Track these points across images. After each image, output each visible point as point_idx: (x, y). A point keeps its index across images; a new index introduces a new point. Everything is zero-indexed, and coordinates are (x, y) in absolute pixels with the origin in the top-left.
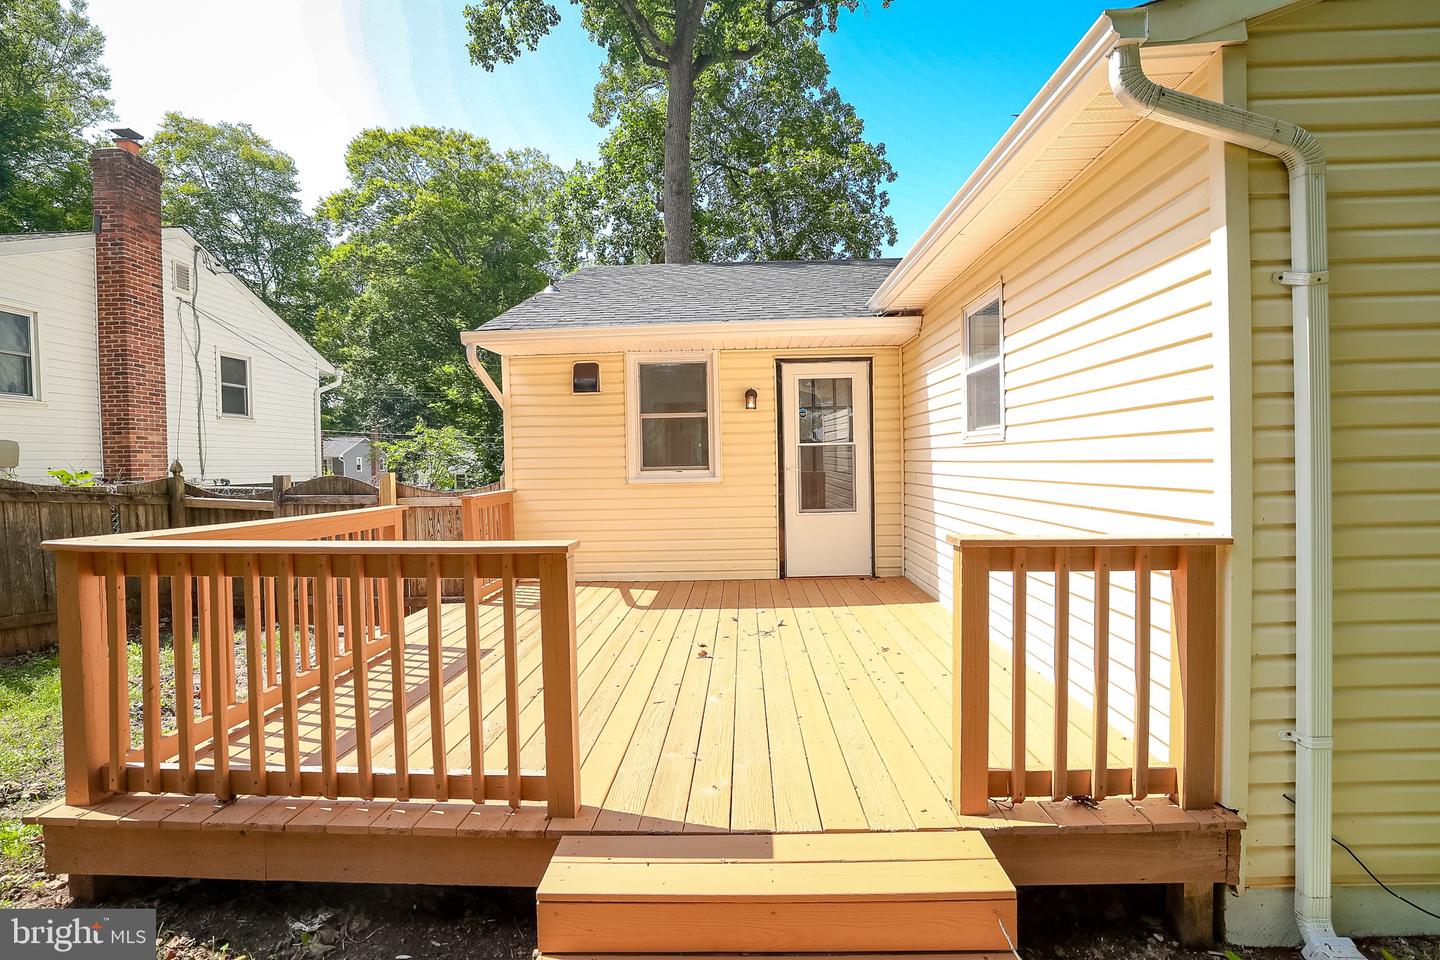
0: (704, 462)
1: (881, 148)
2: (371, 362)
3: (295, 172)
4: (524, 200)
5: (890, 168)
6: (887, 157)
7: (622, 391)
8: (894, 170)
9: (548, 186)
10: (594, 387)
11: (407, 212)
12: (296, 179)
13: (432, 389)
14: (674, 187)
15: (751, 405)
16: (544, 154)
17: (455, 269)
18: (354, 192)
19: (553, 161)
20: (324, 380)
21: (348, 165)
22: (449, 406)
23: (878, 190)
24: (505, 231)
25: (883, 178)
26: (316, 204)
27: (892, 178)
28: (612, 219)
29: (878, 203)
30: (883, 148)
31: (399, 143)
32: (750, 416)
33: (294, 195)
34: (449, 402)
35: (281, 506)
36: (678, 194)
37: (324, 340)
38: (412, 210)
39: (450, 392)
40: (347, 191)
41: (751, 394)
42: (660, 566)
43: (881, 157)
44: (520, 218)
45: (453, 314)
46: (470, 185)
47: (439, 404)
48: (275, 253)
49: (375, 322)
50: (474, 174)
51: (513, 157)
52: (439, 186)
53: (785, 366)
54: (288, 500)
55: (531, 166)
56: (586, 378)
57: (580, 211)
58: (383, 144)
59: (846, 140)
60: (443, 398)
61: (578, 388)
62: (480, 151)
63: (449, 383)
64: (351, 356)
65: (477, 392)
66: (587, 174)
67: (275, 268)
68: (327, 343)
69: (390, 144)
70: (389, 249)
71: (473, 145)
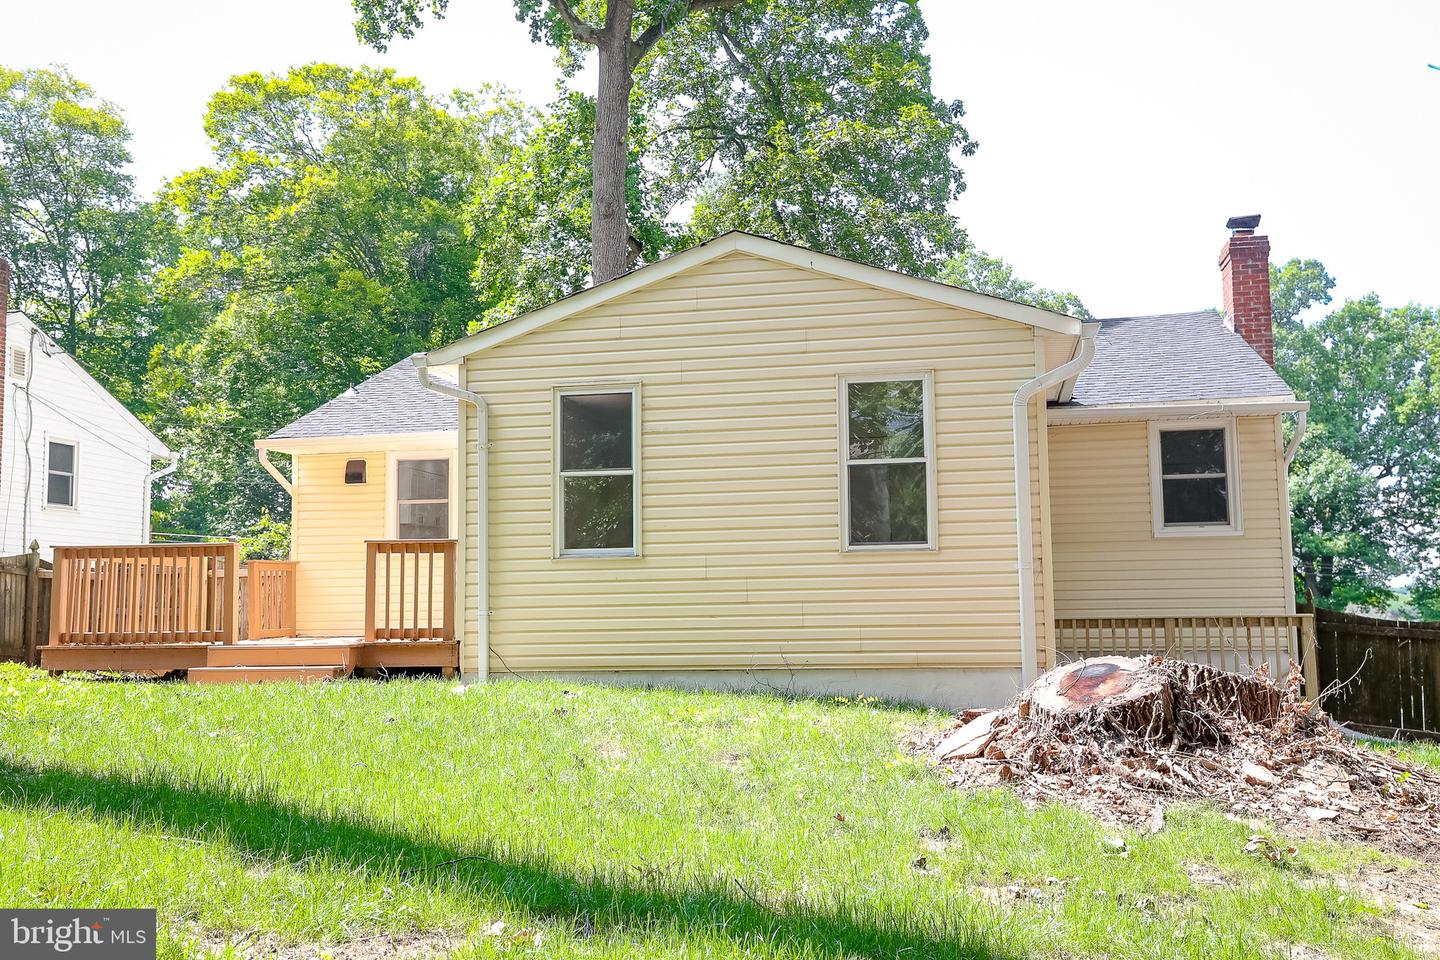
2: (231, 427)
3: (127, 136)
7: (384, 481)
10: (361, 479)
11: (290, 199)
12: (127, 146)
18: (213, 171)
21: (206, 130)
25: (958, 151)
26: (160, 186)
29: (953, 185)
31: (284, 94)
33: (126, 169)
37: (162, 395)
38: (298, 200)
40: (203, 170)
46: (388, 151)
48: (92, 258)
49: (239, 367)
50: (397, 133)
51: (460, 98)
52: (343, 151)
58: (260, 97)
61: (346, 480)
64: (199, 419)
67: (91, 279)
68: (164, 401)
69: (269, 97)
70: (262, 258)
71: (396, 87)
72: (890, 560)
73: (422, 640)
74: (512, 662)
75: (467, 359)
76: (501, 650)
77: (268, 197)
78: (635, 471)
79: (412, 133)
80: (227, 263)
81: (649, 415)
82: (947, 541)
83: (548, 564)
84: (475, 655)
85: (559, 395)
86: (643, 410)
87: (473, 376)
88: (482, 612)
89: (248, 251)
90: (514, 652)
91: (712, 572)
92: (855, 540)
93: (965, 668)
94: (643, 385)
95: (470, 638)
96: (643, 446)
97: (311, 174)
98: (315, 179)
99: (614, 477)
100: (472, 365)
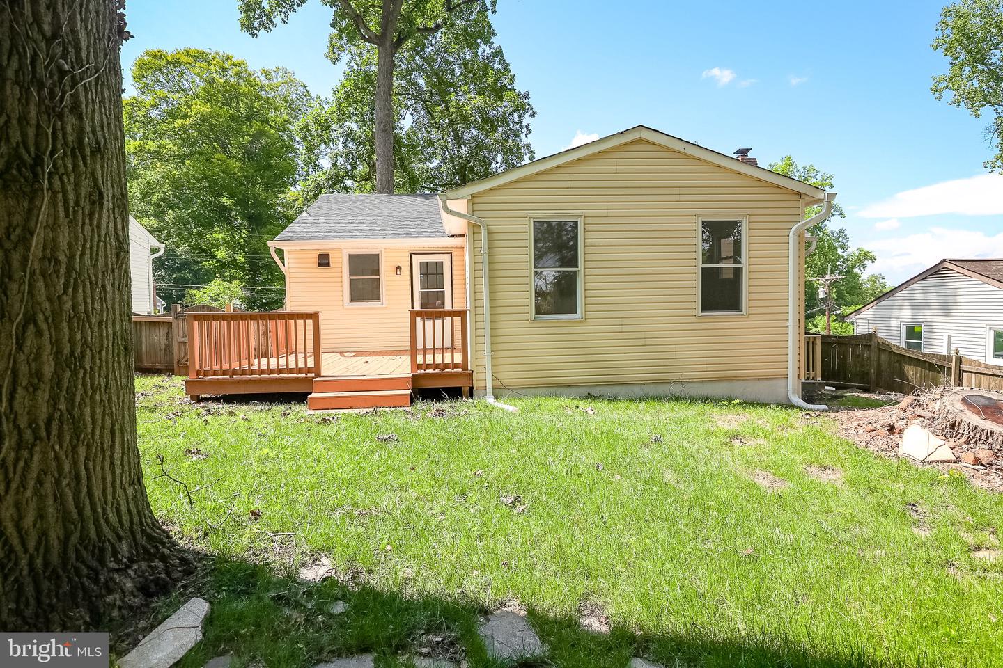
0: (379, 298)
1: (527, 95)
4: (276, 109)
5: (532, 109)
6: (530, 101)
7: (341, 266)
8: (534, 110)
9: (294, 96)
10: (327, 265)
11: (185, 116)
13: (205, 251)
14: (382, 127)
15: (398, 273)
16: (290, 71)
17: (224, 162)
18: (140, 100)
19: (298, 77)
20: (154, 250)
21: (134, 78)
22: (218, 264)
23: (524, 123)
24: (261, 133)
25: (527, 115)
27: (533, 115)
28: (342, 140)
29: (524, 130)
30: (528, 95)
31: (176, 63)
32: (397, 278)
34: (218, 261)
35: (176, 319)
36: (384, 131)
38: (190, 117)
39: (219, 253)
40: (134, 98)
41: (399, 268)
42: (360, 345)
43: (526, 101)
44: (273, 121)
45: (220, 195)
46: (231, 96)
47: (210, 262)
50: (236, 87)
51: (266, 74)
52: (209, 97)
53: (413, 256)
54: (180, 316)
55: (280, 80)
56: (324, 261)
57: (319, 132)
58: (163, 63)
59: (504, 88)
60: (214, 257)
61: (320, 265)
62: (240, 69)
63: (218, 246)
65: (240, 253)
66: (324, 106)
69: (168, 63)
70: (171, 146)
71: (234, 65)
72: (722, 320)
73: (447, 370)
74: (506, 382)
75: (473, 196)
76: (500, 376)
77: (172, 115)
78: (580, 269)
79: (244, 89)
80: (152, 146)
81: (589, 235)
82: (753, 310)
83: (526, 324)
84: (484, 379)
85: (532, 220)
86: (585, 232)
87: (477, 207)
88: (488, 353)
89: (164, 142)
90: (508, 377)
91: (625, 328)
92: (704, 309)
93: (759, 379)
94: (585, 217)
95: (481, 369)
96: (585, 254)
97: (196, 104)
98: (198, 107)
99: (568, 272)
100: (477, 200)
